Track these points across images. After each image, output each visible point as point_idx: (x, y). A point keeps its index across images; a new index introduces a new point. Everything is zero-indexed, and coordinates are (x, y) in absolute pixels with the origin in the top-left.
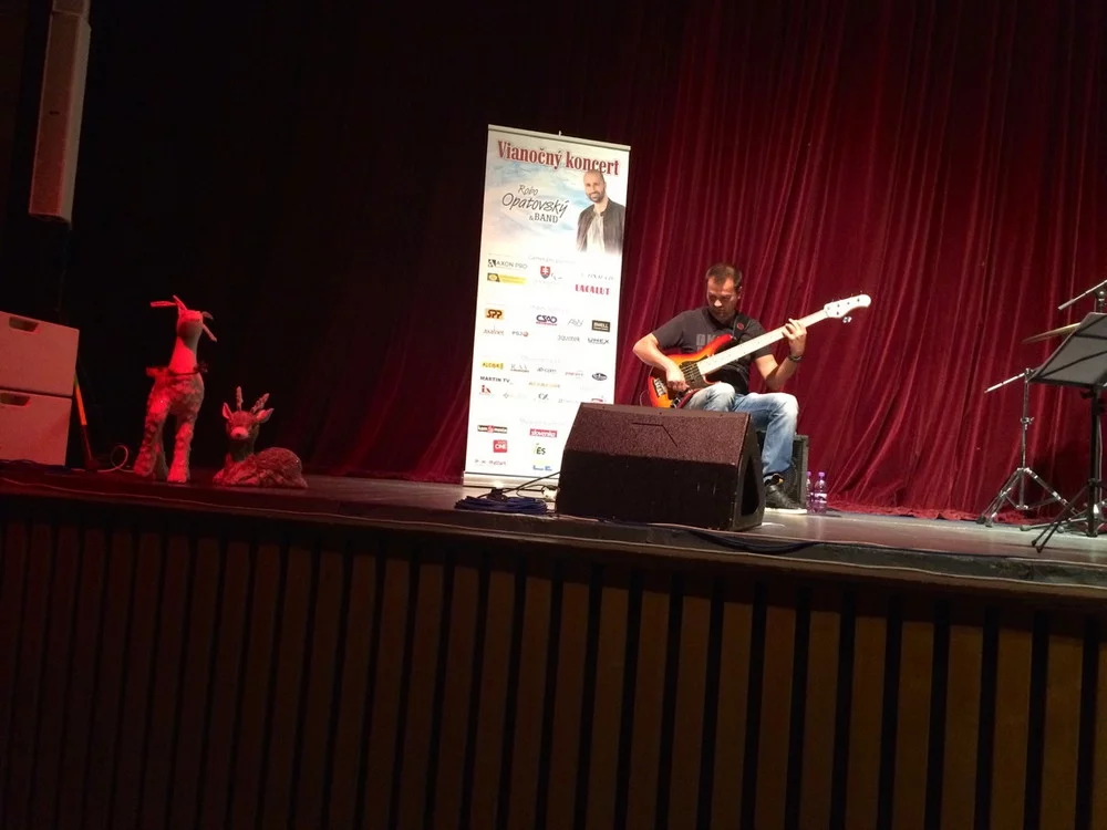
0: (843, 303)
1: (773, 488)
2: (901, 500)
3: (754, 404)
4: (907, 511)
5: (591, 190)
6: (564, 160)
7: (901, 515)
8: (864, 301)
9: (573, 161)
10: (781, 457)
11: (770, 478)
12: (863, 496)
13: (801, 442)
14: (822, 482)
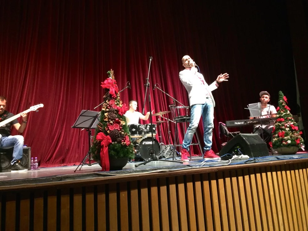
0: (35, 106)
1: (17, 164)
2: (64, 162)
3: (10, 139)
4: (65, 164)
7: (64, 166)
8: (42, 105)
10: (19, 154)
11: (16, 161)
12: (53, 162)
13: (28, 149)
14: (36, 160)
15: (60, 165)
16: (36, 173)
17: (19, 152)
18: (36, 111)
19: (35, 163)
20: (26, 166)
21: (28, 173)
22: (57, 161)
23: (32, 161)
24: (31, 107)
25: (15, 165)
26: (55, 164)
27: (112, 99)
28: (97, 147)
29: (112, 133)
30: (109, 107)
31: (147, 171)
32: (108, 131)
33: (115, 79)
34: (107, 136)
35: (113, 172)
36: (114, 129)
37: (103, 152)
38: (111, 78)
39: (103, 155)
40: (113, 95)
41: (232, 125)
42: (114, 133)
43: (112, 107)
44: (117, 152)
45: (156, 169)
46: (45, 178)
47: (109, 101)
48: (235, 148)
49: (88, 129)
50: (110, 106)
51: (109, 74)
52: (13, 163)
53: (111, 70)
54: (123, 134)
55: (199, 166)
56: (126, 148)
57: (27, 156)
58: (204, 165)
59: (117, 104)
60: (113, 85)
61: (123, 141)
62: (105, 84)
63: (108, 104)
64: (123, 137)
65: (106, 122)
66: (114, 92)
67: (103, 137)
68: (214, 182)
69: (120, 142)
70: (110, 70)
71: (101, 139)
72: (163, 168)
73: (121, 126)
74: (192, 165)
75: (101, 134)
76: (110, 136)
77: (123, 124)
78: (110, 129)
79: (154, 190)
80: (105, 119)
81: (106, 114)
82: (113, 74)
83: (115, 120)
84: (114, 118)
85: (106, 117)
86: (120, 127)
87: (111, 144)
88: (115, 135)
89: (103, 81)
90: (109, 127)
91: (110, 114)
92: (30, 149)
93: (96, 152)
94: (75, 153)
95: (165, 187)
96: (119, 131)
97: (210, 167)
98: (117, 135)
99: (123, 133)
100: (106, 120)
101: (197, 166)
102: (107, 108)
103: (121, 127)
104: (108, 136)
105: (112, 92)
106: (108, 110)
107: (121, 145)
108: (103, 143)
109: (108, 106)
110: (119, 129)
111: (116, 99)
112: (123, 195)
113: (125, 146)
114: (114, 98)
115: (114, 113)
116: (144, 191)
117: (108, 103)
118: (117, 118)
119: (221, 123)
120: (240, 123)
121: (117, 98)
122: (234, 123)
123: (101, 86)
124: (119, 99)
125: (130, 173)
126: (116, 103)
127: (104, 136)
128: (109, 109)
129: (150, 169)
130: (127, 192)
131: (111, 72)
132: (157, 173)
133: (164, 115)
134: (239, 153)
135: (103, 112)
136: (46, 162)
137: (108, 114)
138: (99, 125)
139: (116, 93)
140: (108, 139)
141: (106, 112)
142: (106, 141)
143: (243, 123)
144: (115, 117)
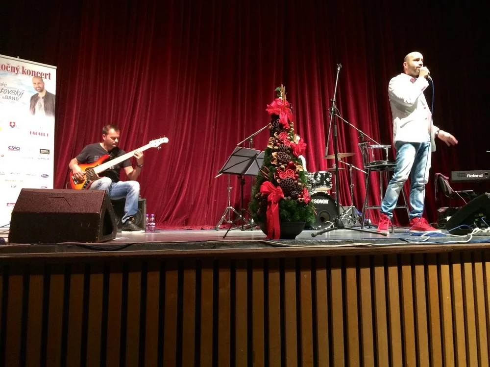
0: (157, 141)
1: (130, 222)
2: (187, 223)
3: (121, 186)
4: (189, 227)
5: (36, 86)
6: (21, 71)
7: (188, 229)
8: (165, 140)
9: (26, 71)
10: (133, 209)
11: (128, 218)
12: (172, 223)
13: (144, 201)
14: (153, 218)
15: (183, 227)
16: (153, 235)
17: (134, 205)
18: (157, 148)
19: (150, 221)
20: (140, 226)
21: (146, 235)
22: (178, 222)
23: (147, 218)
24: (150, 142)
25: (128, 223)
26: (175, 226)
27: (283, 130)
28: (260, 203)
29: (284, 183)
30: (279, 144)
31: (338, 243)
32: (277, 180)
33: (288, 99)
34: (276, 187)
35: (287, 241)
36: (287, 177)
37: (271, 211)
38: (282, 97)
39: (271, 216)
40: (285, 125)
41: (463, 179)
42: (286, 183)
43: (283, 143)
44: (292, 212)
45: (351, 242)
46: (194, 243)
47: (278, 134)
48: (476, 216)
49: (239, 176)
50: (279, 142)
51: (278, 92)
52: (125, 220)
53: (282, 85)
54: (300, 186)
55: (420, 241)
56: (304, 207)
57: (141, 211)
58: (427, 240)
59: (291, 140)
60: (284, 110)
61: (300, 195)
62: (272, 108)
63: (277, 139)
64: (300, 191)
65: (274, 165)
66: (286, 121)
67: (269, 188)
68: (445, 268)
69: (296, 197)
70: (280, 86)
71: (267, 190)
72: (362, 241)
73: (297, 173)
74: (409, 239)
75: (268, 183)
76: (281, 188)
77: (300, 170)
78: (280, 176)
79: (351, 272)
80: (273, 161)
81: (274, 154)
82: (284, 91)
83: (288, 163)
84: (286, 160)
85: (275, 159)
86: (295, 174)
87: (282, 199)
88: (289, 186)
89: (269, 104)
90: (279, 174)
91: (281, 153)
92: (145, 202)
93: (259, 210)
94: (204, 210)
95: (368, 270)
96: (294, 180)
97: (438, 243)
98: (291, 187)
99: (299, 184)
100: (274, 163)
101: (416, 241)
102: (275, 145)
103: (297, 175)
104: (279, 188)
105: (284, 120)
106: (276, 147)
107: (298, 202)
108: (271, 197)
109: (277, 141)
110: (294, 178)
111: (288, 131)
112: (305, 276)
113: (304, 203)
114: (286, 130)
115: (286, 152)
116: (336, 273)
117: (277, 137)
118: (291, 160)
119: (439, 175)
120: (477, 176)
121: (290, 129)
122: (465, 175)
123: (267, 110)
124: (293, 131)
125: (313, 244)
126: (289, 138)
127: (272, 187)
128: (278, 146)
129: (342, 242)
130: (310, 272)
131: (282, 89)
132: (354, 248)
133: (344, 158)
134: (482, 225)
135: (269, 152)
136: (163, 222)
137: (277, 154)
138: (264, 171)
139: (289, 122)
140: (278, 192)
141: (274, 151)
142: (275, 194)
143: (481, 176)
144: (288, 159)
